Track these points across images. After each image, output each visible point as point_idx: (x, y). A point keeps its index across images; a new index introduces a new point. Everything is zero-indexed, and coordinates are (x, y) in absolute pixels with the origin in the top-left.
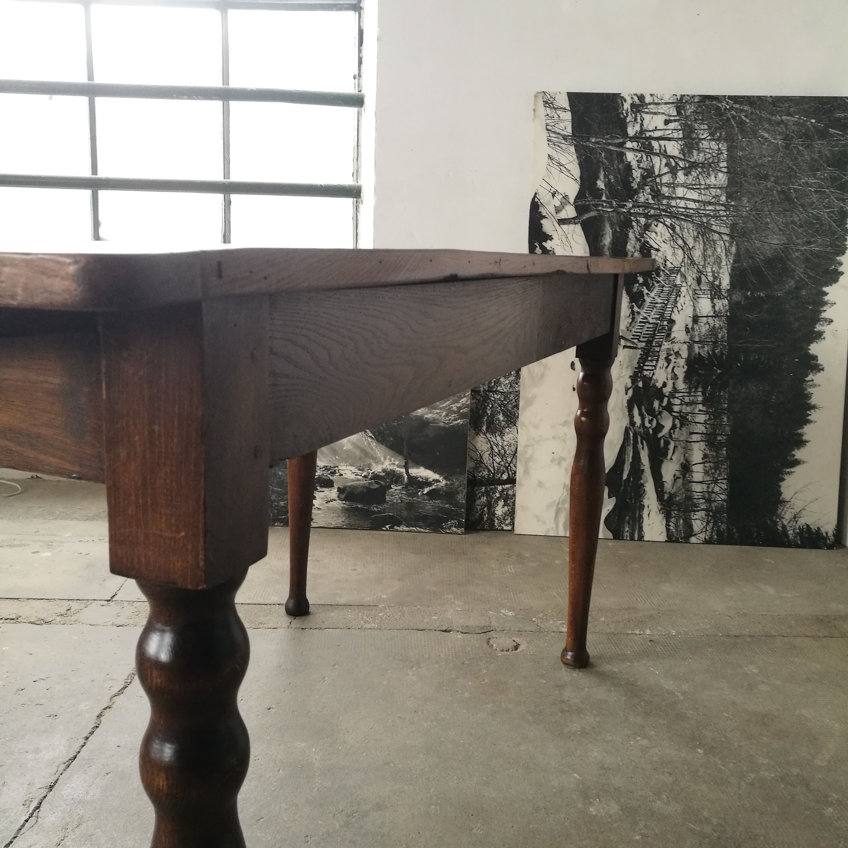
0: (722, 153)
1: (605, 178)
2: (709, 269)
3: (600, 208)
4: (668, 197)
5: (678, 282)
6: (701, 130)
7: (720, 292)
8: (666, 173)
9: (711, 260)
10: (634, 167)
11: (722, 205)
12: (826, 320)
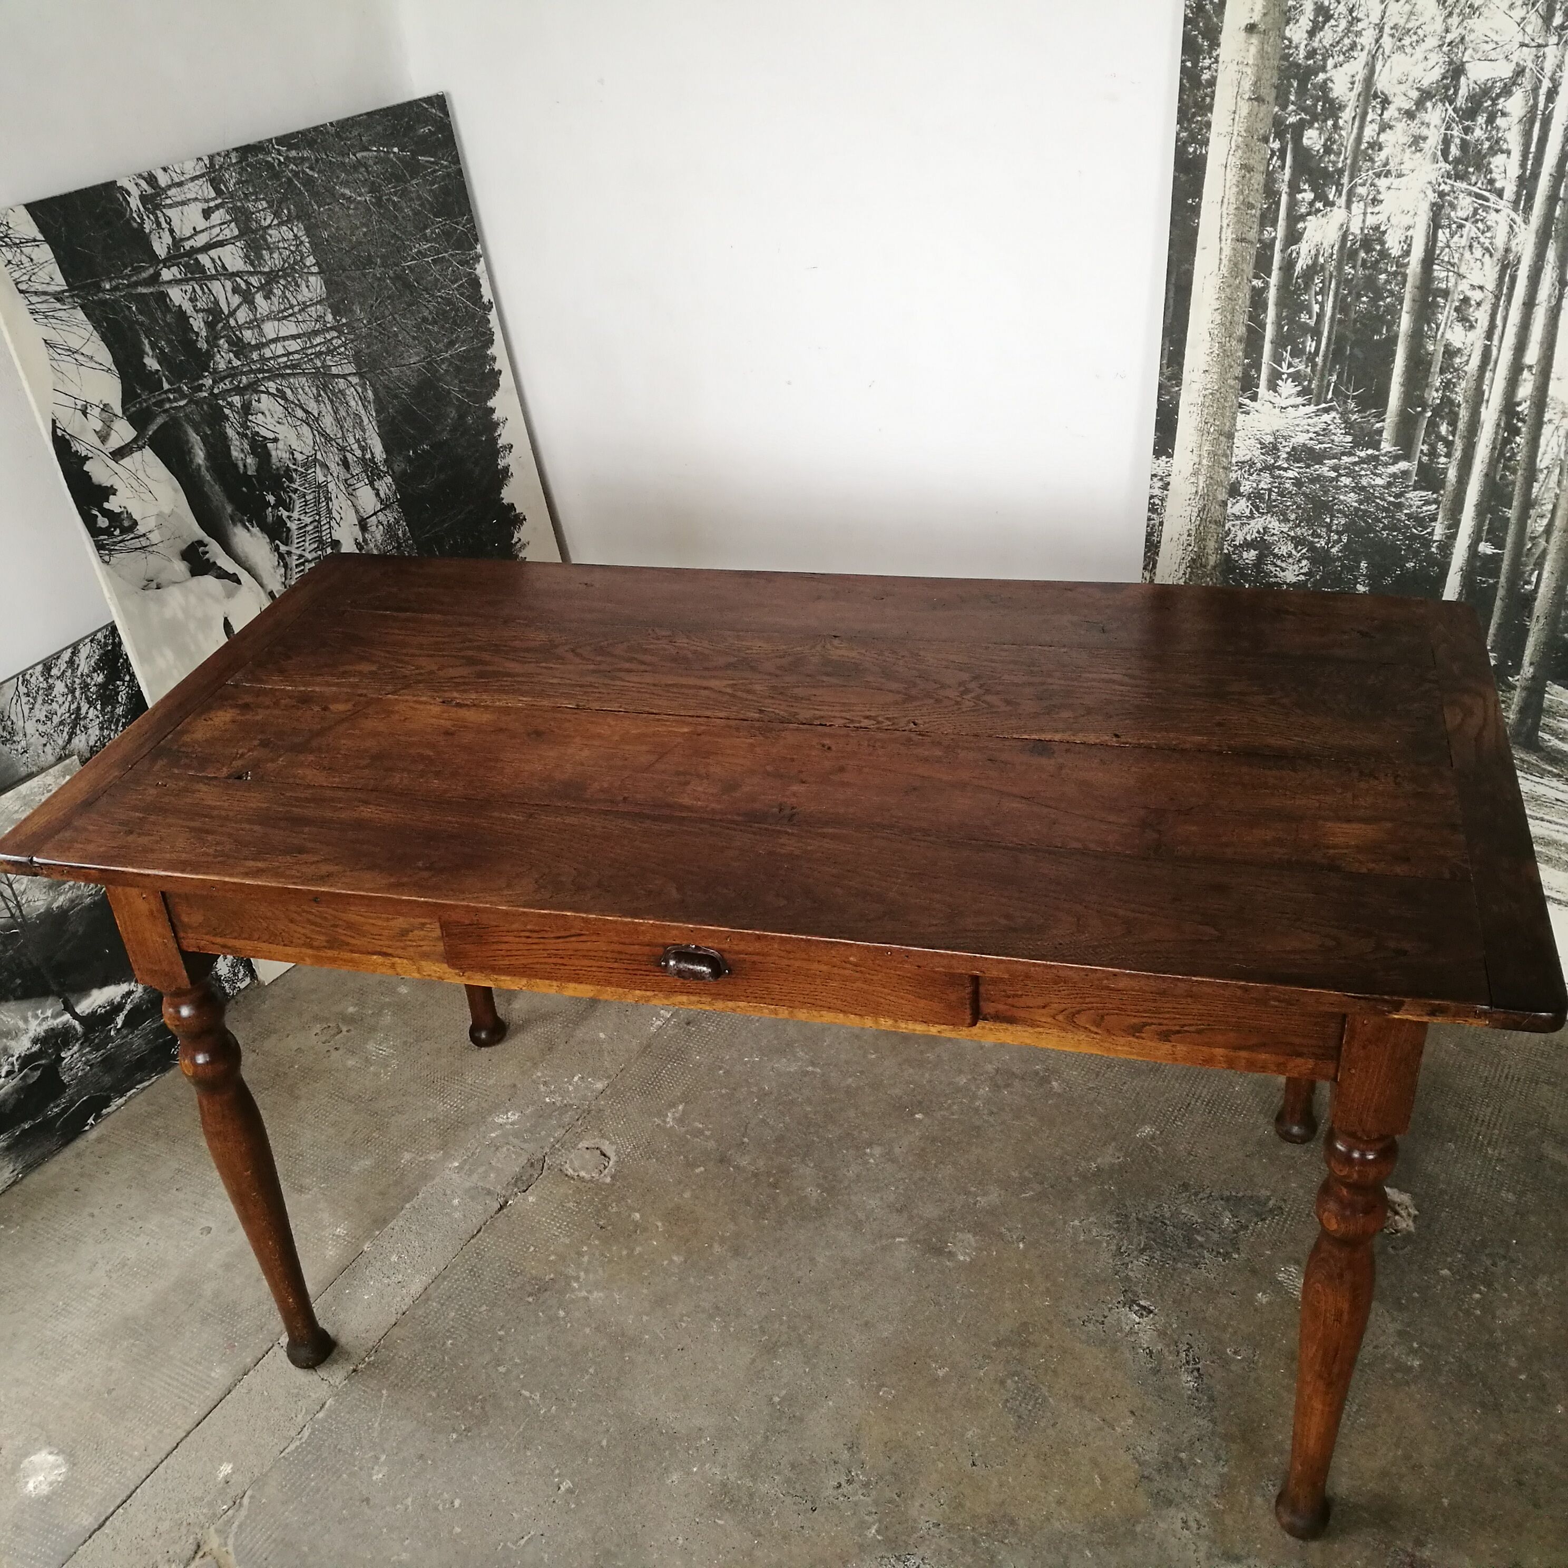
0: (302, 242)
1: (153, 349)
2: (352, 440)
3: (167, 406)
4: (257, 345)
5: (321, 479)
6: (259, 212)
7: (377, 468)
8: (238, 307)
9: (348, 424)
10: (189, 313)
11: (332, 328)
12: (504, 447)
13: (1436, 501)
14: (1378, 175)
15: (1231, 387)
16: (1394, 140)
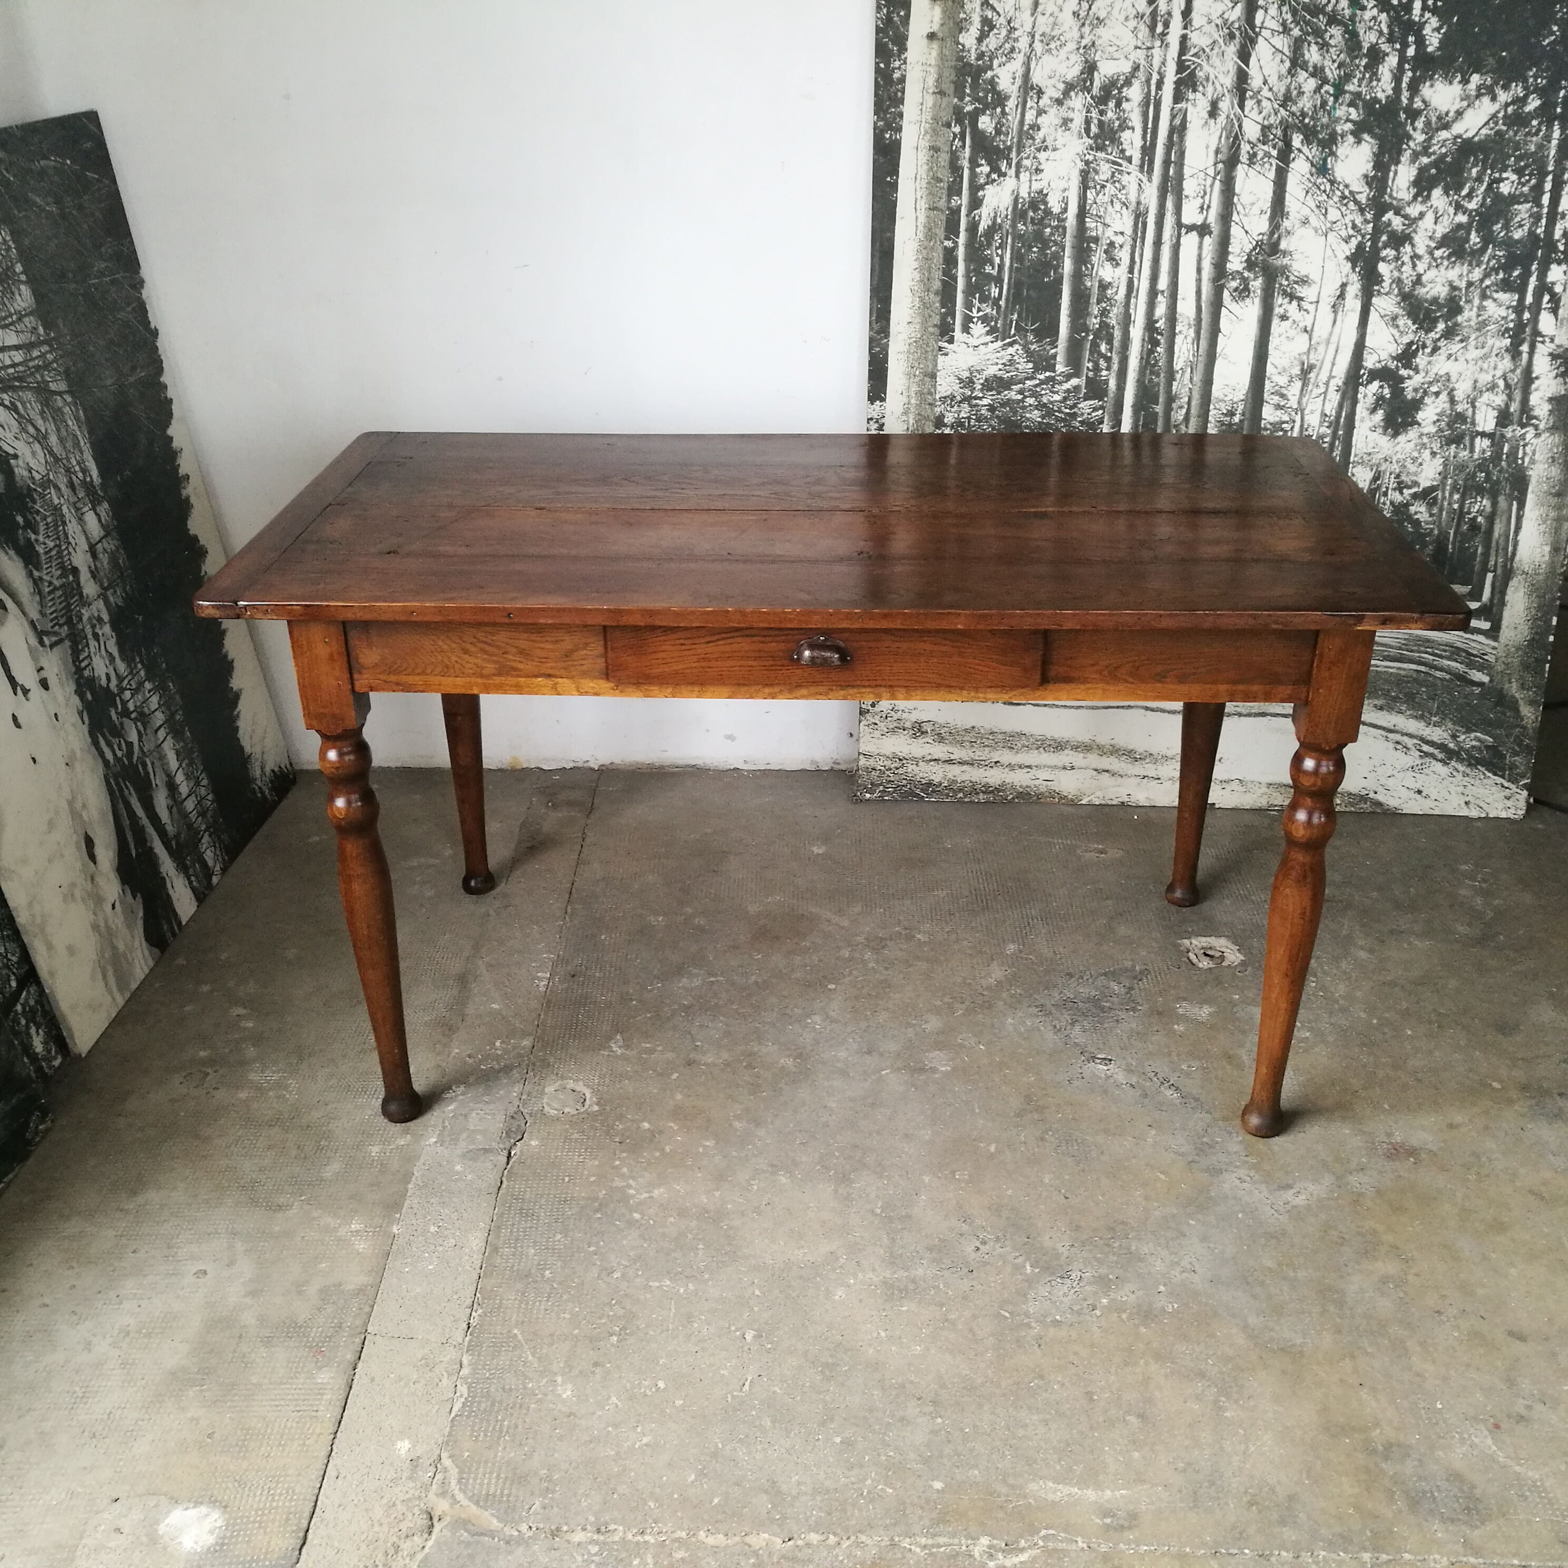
0: (10, 248)
2: (73, 461)
5: (56, 500)
11: (44, 342)
12: (184, 478)
13: (1102, 408)
14: (1039, 150)
15: (932, 334)
16: (1049, 122)
